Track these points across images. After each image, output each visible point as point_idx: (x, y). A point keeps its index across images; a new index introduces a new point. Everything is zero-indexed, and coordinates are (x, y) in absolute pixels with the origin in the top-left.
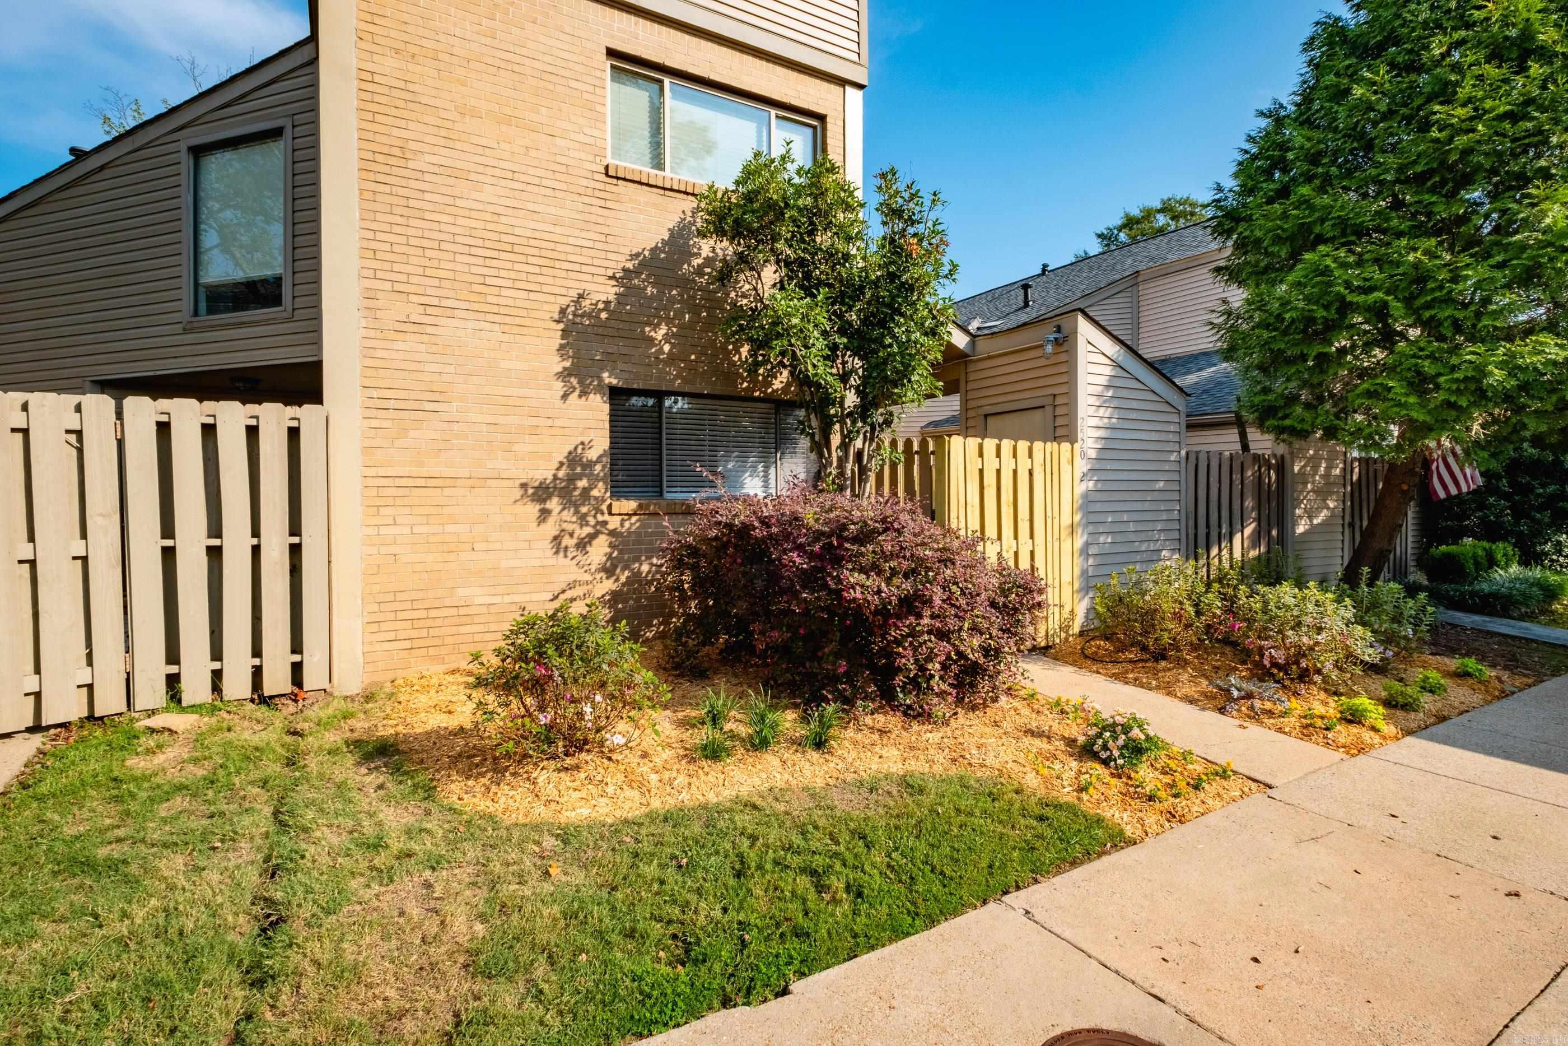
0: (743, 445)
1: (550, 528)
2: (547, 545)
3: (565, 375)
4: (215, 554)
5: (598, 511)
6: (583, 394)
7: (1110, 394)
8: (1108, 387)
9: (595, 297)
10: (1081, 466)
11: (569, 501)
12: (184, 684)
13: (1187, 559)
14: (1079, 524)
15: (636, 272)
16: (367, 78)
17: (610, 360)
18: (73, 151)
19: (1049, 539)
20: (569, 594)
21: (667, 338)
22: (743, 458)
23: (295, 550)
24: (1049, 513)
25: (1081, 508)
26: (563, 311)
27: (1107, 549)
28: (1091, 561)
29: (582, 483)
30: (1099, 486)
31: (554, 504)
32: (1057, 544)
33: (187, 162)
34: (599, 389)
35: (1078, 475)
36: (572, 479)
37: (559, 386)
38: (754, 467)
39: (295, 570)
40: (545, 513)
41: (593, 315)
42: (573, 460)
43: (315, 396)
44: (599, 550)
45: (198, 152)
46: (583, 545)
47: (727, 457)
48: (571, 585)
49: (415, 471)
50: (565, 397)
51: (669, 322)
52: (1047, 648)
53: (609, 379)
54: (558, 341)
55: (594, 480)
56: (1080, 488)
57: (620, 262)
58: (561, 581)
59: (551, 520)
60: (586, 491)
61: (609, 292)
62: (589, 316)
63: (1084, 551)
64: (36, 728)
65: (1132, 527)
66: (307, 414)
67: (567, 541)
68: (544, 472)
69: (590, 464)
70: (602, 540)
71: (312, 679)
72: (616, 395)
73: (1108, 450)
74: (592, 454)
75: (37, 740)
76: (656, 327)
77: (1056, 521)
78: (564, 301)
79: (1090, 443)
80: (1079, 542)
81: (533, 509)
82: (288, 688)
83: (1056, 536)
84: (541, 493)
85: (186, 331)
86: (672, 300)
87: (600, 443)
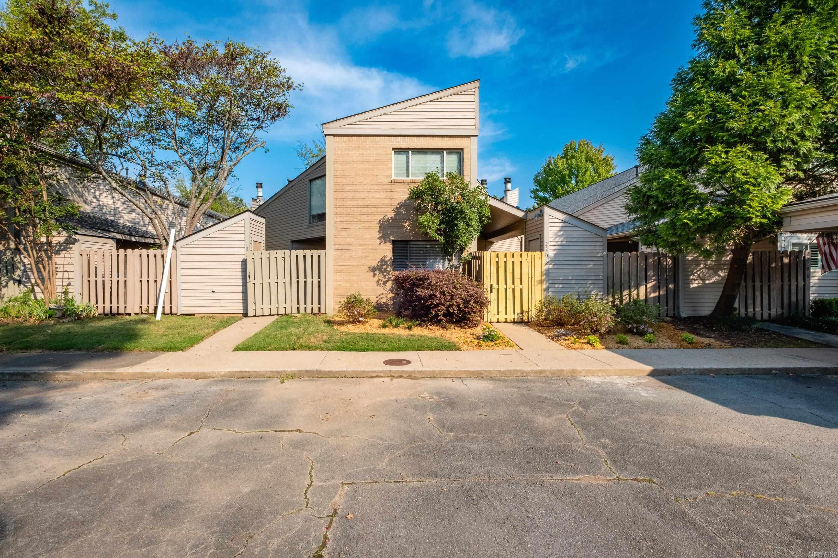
0: (436, 255)
1: (376, 279)
2: (375, 284)
3: (380, 238)
4: (305, 282)
5: (389, 274)
6: (385, 242)
7: (562, 233)
8: (560, 231)
9: (388, 216)
10: (545, 260)
11: (381, 271)
12: (300, 309)
13: (608, 295)
14: (544, 280)
15: (400, 208)
16: (335, 173)
17: (392, 233)
18: (288, 180)
19: (530, 284)
20: (381, 296)
21: (409, 225)
22: (436, 258)
23: (319, 282)
24: (530, 276)
25: (545, 274)
26: (380, 221)
27: (559, 289)
28: (550, 293)
29: (385, 267)
30: (555, 267)
31: (377, 272)
32: (533, 287)
33: (308, 183)
34: (389, 241)
35: (544, 262)
36: (382, 266)
37: (378, 241)
38: (439, 261)
39: (319, 287)
40: (375, 275)
41: (388, 221)
42: (382, 260)
43: (324, 248)
44: (389, 285)
45: (311, 181)
46: (384, 283)
47: (430, 258)
48: (382, 294)
49: (344, 264)
50: (380, 244)
51: (409, 220)
52: (528, 322)
53: (392, 238)
54: (378, 229)
55: (387, 266)
56: (545, 268)
57: (396, 205)
58: (379, 292)
59: (376, 277)
60: (386, 269)
61: (392, 214)
62: (386, 221)
63: (547, 289)
64: (278, 315)
65: (573, 282)
66: (322, 252)
67: (381, 282)
68: (375, 264)
69: (387, 262)
70: (390, 282)
71: (322, 311)
72: (394, 242)
73: (560, 253)
74: (387, 259)
75: (277, 317)
76: (406, 222)
77: (533, 279)
78: (380, 219)
79: (550, 251)
80: (544, 286)
81: (371, 274)
82: (318, 312)
83: (533, 283)
84: (374, 269)
85: (308, 227)
86: (411, 214)
87: (389, 256)
